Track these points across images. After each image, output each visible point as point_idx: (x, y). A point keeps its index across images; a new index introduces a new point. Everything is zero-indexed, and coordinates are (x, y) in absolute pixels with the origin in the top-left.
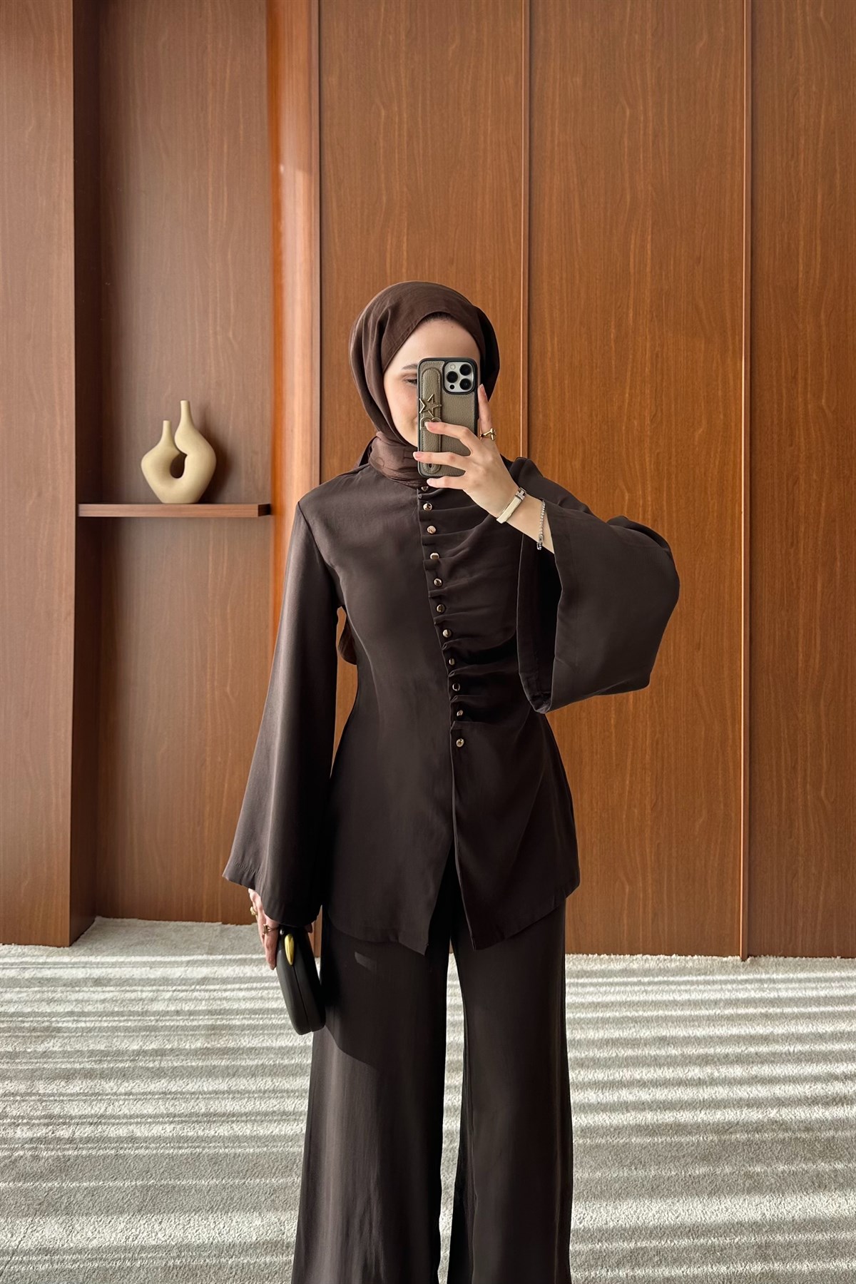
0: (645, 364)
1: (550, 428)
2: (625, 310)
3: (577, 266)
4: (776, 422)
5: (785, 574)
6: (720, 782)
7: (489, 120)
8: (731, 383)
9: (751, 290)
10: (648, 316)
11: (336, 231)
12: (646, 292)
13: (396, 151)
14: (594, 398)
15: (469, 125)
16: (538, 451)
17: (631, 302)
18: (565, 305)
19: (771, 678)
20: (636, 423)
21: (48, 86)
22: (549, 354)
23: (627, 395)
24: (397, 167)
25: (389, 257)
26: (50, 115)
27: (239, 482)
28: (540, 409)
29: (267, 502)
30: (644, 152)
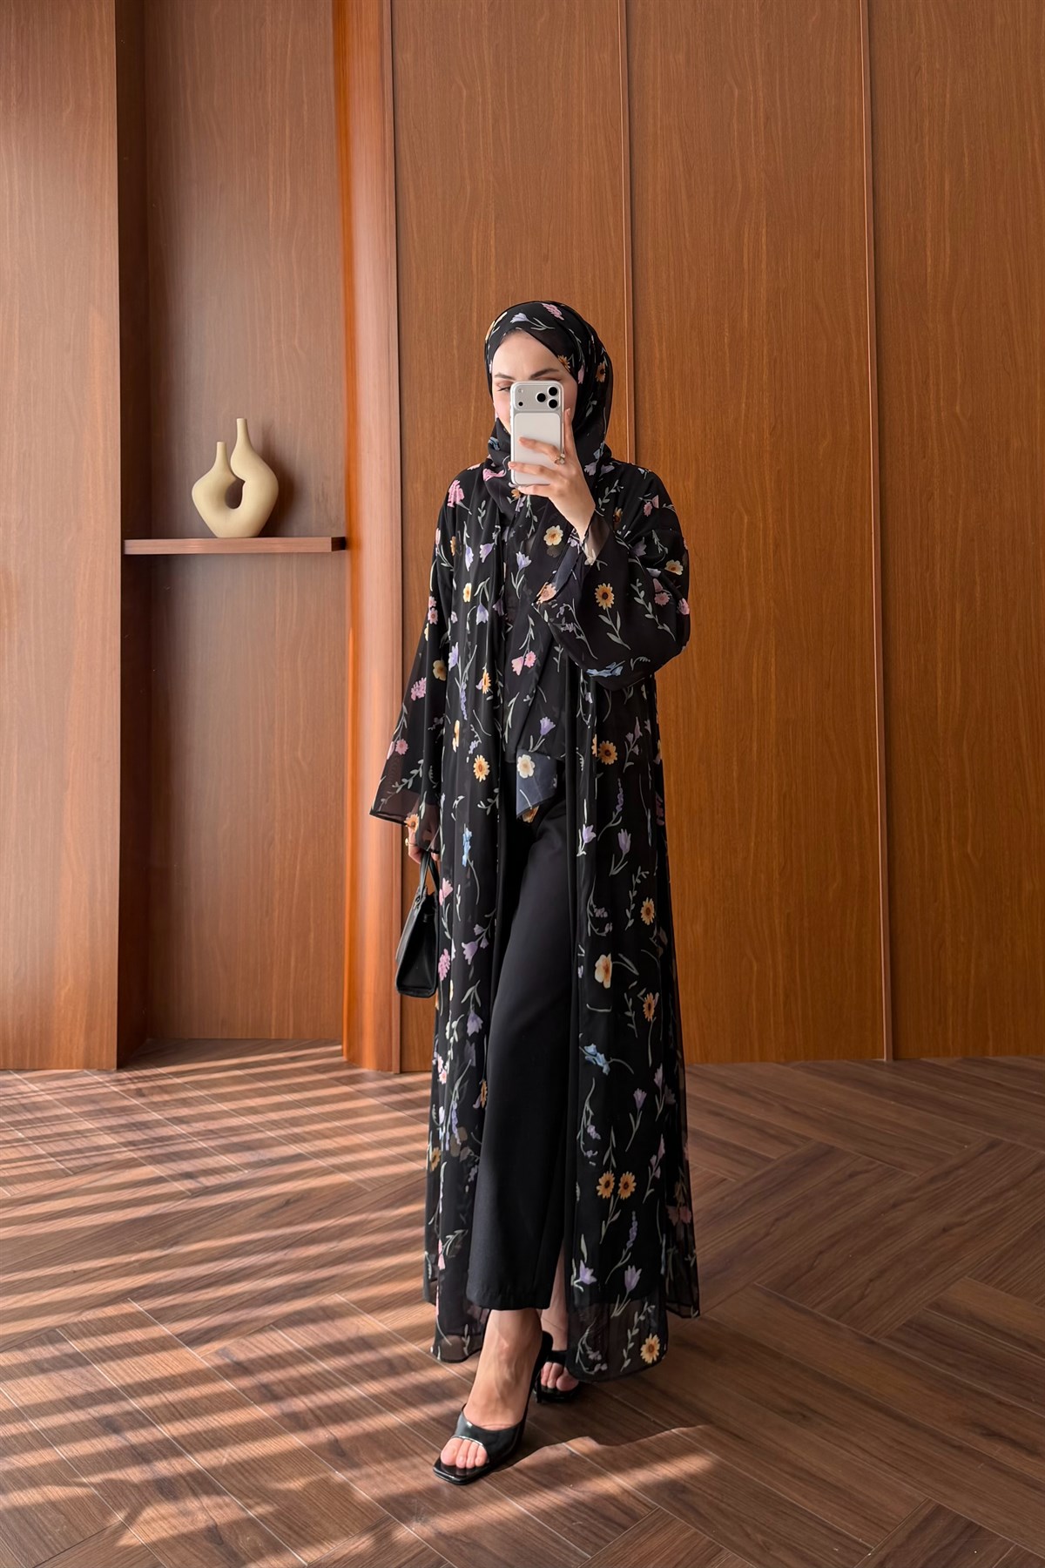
0: (763, 373)
1: (660, 445)
2: (739, 311)
3: (685, 263)
4: (906, 432)
6: (855, 840)
7: (583, 101)
8: (858, 391)
10: (764, 317)
11: (414, 226)
12: (762, 290)
13: (481, 135)
14: (708, 410)
15: (561, 106)
17: (746, 302)
18: (674, 305)
19: (908, 719)
20: (754, 439)
21: (87, 63)
22: (657, 361)
23: (744, 405)
24: (482, 152)
25: (474, 253)
26: (90, 95)
27: (309, 512)
28: (649, 424)
29: (342, 534)
30: (755, 135)
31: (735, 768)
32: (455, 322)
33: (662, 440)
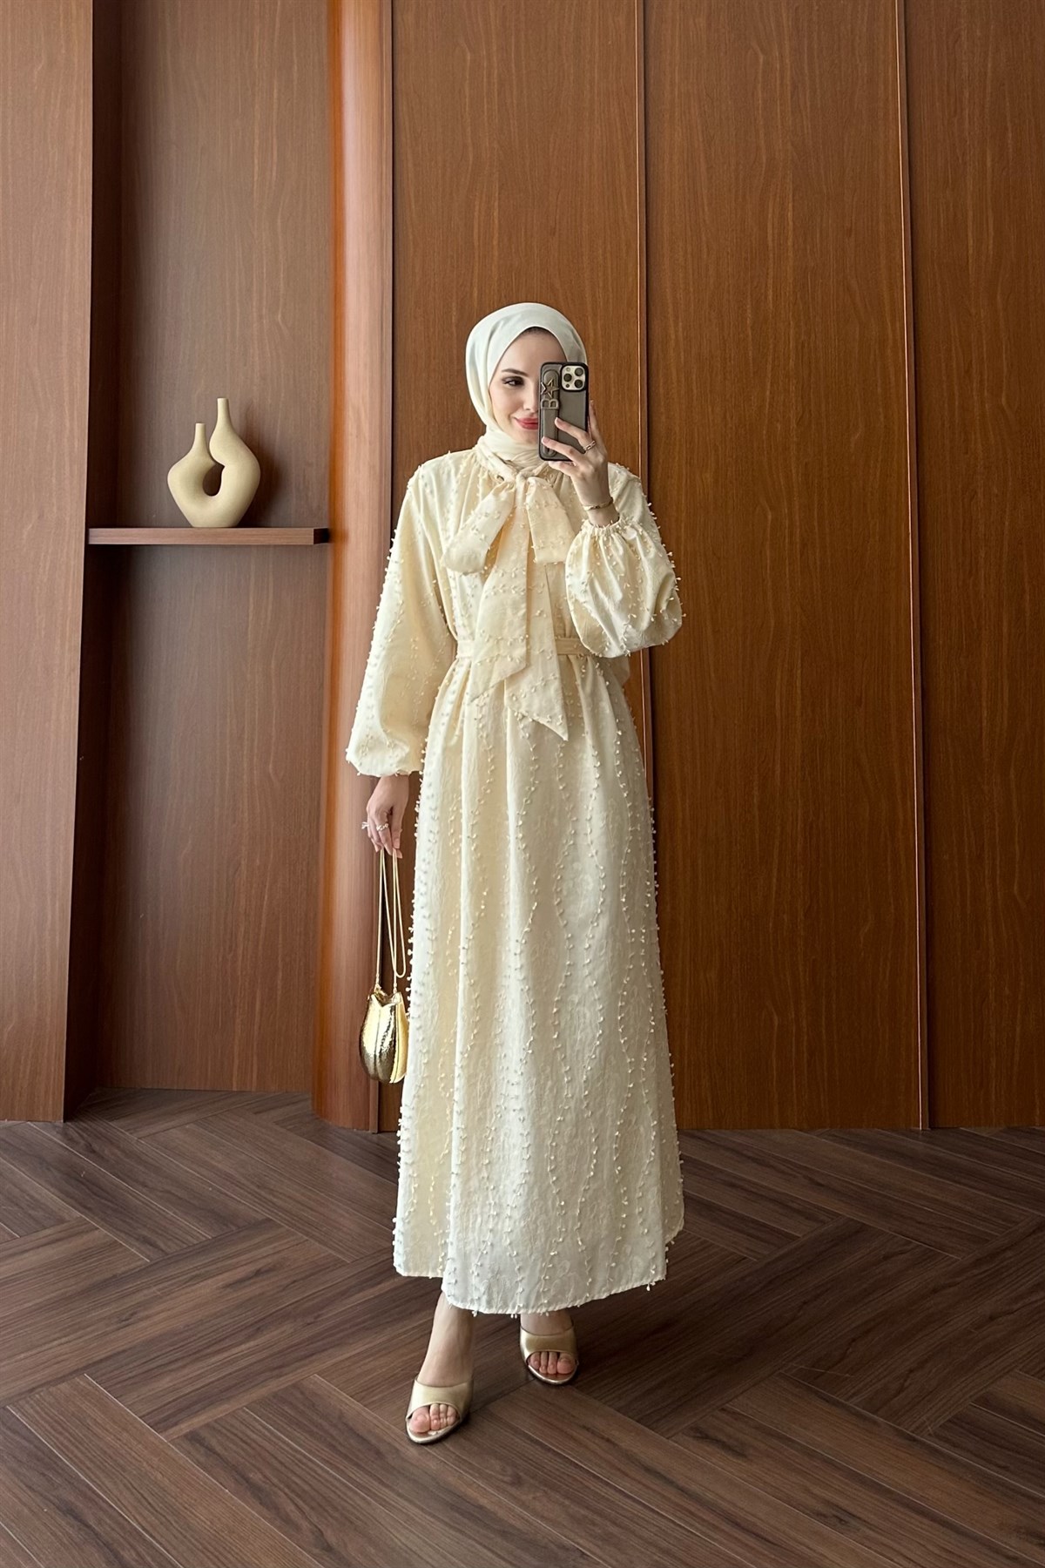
0: (789, 358)
1: (675, 433)
2: (763, 291)
3: (704, 239)
4: (947, 425)
5: (962, 611)
6: (889, 877)
7: (596, 66)
8: (893, 379)
9: (913, 268)
10: (791, 298)
11: (412, 195)
12: (788, 269)
13: (485, 100)
14: (728, 396)
15: (572, 71)
16: (661, 461)
17: (770, 281)
18: (691, 283)
19: (949, 741)
20: (779, 428)
22: (672, 343)
23: (768, 393)
24: (486, 119)
25: (476, 226)
26: (63, 51)
27: (290, 502)
28: (662, 410)
29: (325, 527)
30: (781, 105)
31: (756, 793)
32: (454, 298)
33: (677, 429)
